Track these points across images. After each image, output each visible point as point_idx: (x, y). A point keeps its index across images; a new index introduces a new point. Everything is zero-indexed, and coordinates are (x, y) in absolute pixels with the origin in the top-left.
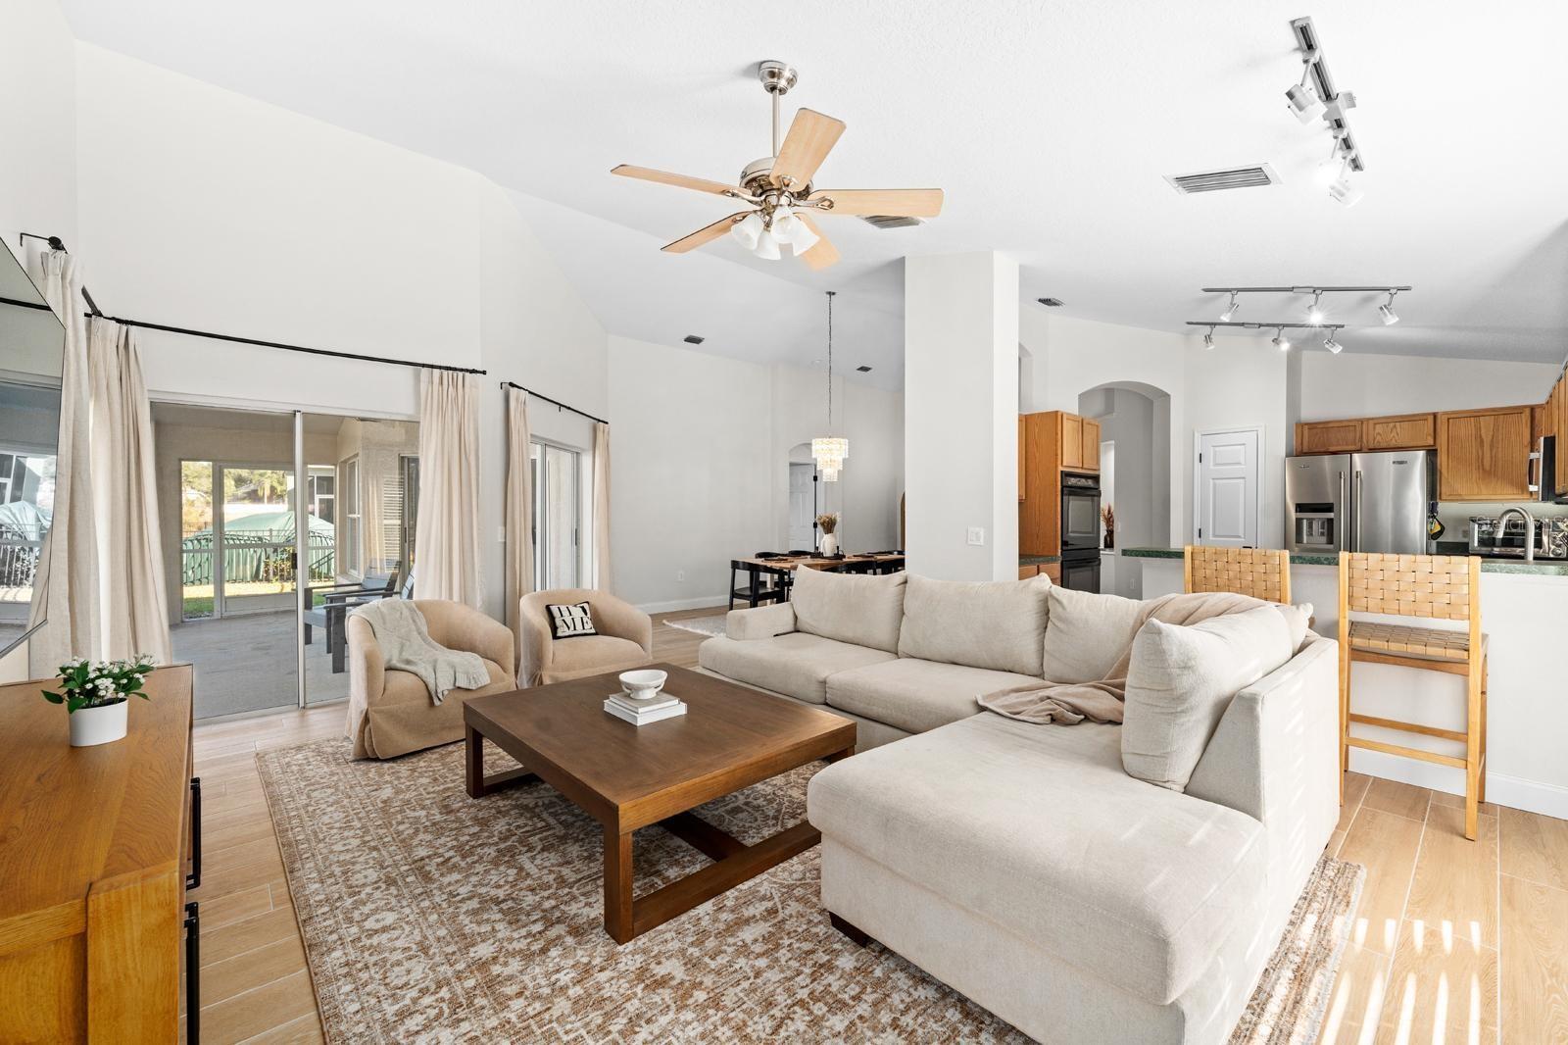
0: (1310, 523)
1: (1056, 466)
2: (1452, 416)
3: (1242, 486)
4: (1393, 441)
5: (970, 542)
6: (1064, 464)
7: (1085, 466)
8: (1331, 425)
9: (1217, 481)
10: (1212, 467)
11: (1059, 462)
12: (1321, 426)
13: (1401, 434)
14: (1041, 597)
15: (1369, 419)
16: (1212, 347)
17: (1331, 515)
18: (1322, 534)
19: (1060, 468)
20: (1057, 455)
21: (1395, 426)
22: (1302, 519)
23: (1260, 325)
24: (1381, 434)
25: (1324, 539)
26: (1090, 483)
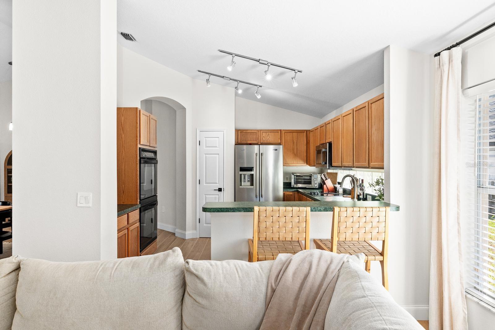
0: (245, 175)
1: (137, 145)
2: (286, 132)
3: (218, 157)
4: (268, 140)
5: (79, 205)
6: (142, 143)
7: (151, 145)
8: (248, 131)
9: (207, 155)
10: (205, 148)
11: (138, 142)
12: (244, 131)
13: (270, 138)
14: (177, 272)
15: (261, 130)
16: (209, 86)
17: (252, 173)
18: (249, 181)
19: (139, 146)
20: (137, 137)
21: (269, 134)
22: (242, 174)
23: (231, 79)
24: (265, 138)
25: (249, 183)
26: (151, 155)
